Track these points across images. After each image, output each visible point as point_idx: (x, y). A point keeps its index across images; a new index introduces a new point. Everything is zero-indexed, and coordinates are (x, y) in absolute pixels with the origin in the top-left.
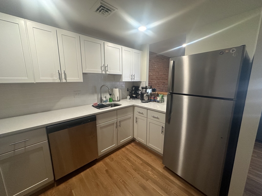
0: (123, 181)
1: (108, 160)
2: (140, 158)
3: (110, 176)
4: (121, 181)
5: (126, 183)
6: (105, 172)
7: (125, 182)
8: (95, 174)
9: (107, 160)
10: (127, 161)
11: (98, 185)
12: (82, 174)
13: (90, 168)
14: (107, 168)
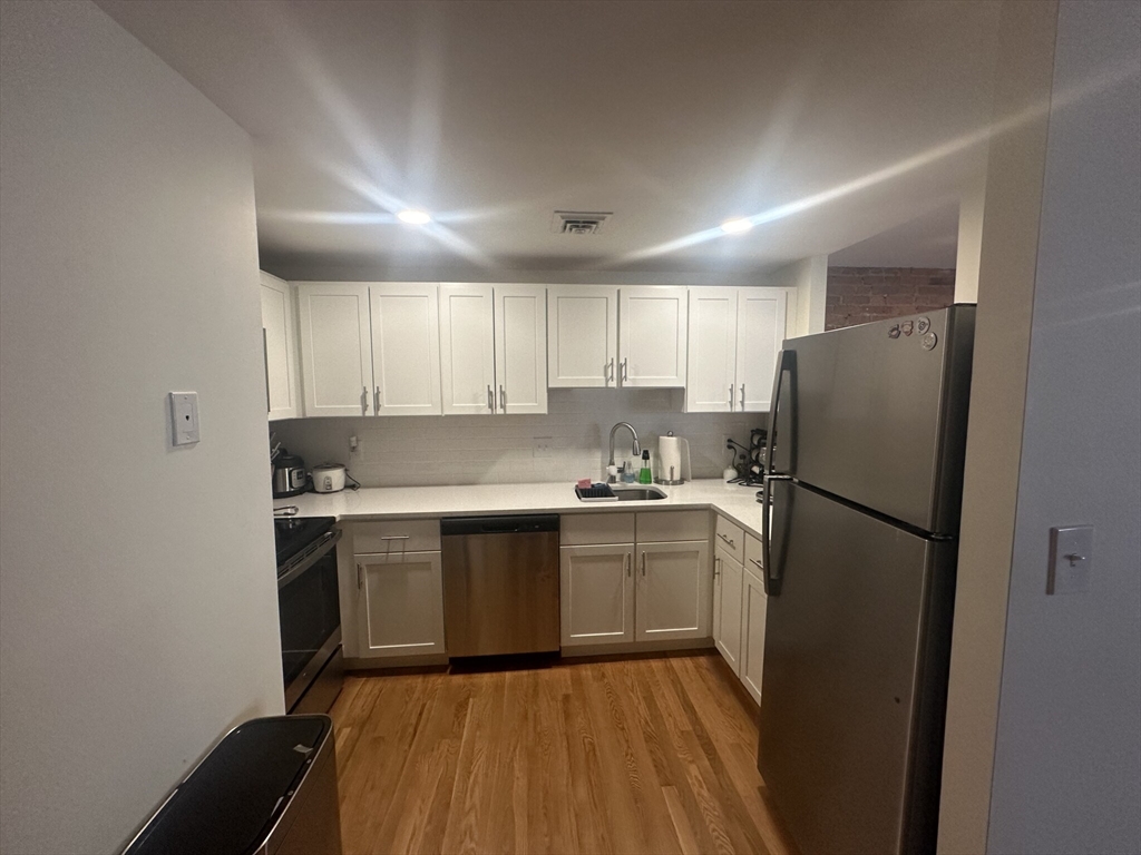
0: (591, 744)
1: (589, 673)
2: (694, 712)
3: (567, 716)
4: (586, 740)
5: (595, 755)
6: (560, 698)
7: (594, 749)
8: (534, 690)
9: (587, 671)
10: (643, 703)
11: (526, 717)
12: (508, 675)
13: (531, 672)
14: (570, 692)
